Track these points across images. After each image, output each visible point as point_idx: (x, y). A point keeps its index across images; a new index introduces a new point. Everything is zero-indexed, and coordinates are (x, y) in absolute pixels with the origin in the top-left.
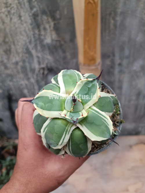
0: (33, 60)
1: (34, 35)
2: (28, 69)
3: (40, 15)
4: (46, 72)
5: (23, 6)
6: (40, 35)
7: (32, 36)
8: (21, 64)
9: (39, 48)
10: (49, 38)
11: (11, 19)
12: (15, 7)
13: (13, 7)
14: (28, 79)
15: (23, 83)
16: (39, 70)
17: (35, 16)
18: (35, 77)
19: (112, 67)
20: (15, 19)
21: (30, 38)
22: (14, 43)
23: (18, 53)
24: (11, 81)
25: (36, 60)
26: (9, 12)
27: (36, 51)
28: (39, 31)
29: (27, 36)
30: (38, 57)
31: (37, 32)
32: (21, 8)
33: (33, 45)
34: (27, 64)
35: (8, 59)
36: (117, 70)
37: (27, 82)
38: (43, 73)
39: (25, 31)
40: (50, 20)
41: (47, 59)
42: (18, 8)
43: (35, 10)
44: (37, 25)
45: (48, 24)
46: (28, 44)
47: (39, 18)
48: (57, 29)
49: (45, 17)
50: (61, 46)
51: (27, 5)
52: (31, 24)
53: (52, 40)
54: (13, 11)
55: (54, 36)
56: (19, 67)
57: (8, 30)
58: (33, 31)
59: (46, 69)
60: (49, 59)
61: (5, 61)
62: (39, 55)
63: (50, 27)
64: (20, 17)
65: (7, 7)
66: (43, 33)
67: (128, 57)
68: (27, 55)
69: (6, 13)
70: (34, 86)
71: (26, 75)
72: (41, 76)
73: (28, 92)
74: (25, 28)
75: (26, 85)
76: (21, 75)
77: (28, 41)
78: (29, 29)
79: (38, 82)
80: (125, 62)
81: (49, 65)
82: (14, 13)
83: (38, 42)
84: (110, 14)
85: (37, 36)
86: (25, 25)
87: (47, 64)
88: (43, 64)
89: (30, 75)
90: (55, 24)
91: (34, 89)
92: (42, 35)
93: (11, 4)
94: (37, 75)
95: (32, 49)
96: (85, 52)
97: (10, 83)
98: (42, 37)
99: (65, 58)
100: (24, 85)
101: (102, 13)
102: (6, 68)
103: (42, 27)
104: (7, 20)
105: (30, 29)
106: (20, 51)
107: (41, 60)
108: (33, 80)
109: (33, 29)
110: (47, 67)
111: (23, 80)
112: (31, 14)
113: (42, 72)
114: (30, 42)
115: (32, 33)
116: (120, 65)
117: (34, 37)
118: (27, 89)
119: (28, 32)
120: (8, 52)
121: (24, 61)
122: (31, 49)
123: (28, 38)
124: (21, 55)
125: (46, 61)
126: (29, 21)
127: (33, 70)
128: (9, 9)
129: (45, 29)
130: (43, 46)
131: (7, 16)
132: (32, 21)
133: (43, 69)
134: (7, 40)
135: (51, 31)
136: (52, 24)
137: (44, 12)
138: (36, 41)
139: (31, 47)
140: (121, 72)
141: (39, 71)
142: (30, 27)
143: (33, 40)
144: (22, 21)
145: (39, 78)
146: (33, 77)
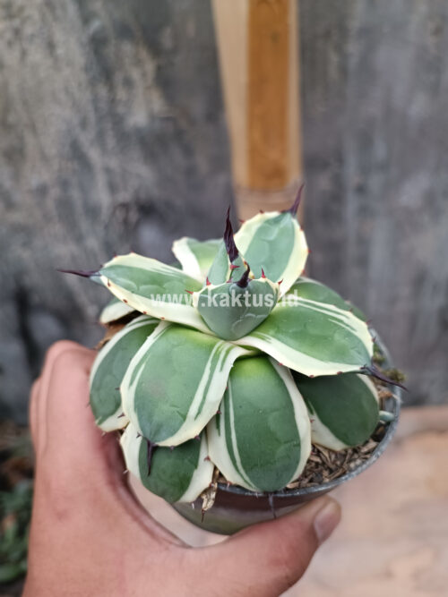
1: (95, 100)
2: (80, 210)
3: (113, 42)
5: (59, 12)
6: (113, 101)
7: (90, 108)
8: (55, 192)
9: (111, 142)
10: (142, 110)
11: (24, 53)
12: (36, 15)
13: (29, 17)
14: (80, 239)
16: (111, 209)
17: (97, 44)
18: (101, 231)
20: (37, 55)
22: (33, 128)
23: (45, 158)
24: (26, 245)
25: (101, 181)
26: (17, 32)
28: (111, 88)
29: (75, 105)
30: (108, 171)
31: (103, 91)
32: (56, 19)
33: (93, 134)
34: (75, 194)
35: (17, 176)
39: (67, 90)
40: (144, 54)
41: (138, 176)
42: (43, 19)
43: (96, 25)
44: (103, 70)
45: (139, 69)
46: (78, 130)
47: (110, 50)
48: (164, 82)
49: (127, 48)
50: (179, 135)
51: (72, 10)
52: (87, 69)
53: (152, 117)
54: (28, 30)
55: (158, 104)
56: (50, 204)
57: (13, 89)
58: (92, 91)
59: (134, 208)
60: (142, 176)
61: (8, 184)
63: (144, 75)
64: (51, 46)
65: (10, 16)
66: (121, 94)
68: (76, 166)
69: (9, 35)
72: (119, 228)
74: (67, 81)
76: (57, 228)
77: (76, 121)
78: (80, 85)
81: (143, 196)
82: (33, 36)
83: (109, 126)
84: (327, 35)
85: (103, 105)
86: (67, 72)
87: (137, 192)
88: (125, 190)
89: (84, 225)
90: (159, 69)
92: (119, 102)
93: (21, 9)
94: (107, 227)
95: (91, 146)
96: (254, 152)
97: (22, 254)
98: (121, 110)
99: (190, 172)
101: (302, 32)
102: (10, 206)
103: (118, 77)
104: (12, 58)
105: (84, 85)
106: (52, 151)
107: (118, 180)
108: (94, 243)
109: (92, 83)
111: (65, 242)
112: (85, 39)
114: (84, 124)
115: (88, 95)
117: (96, 109)
119: (78, 94)
120: (15, 155)
121: (65, 185)
122: (86, 148)
123: (77, 113)
124: (55, 165)
125: (135, 183)
126: (81, 61)
128: (16, 22)
129: (128, 83)
130: (123, 137)
131: (10, 44)
132: (88, 60)
134: (11, 119)
135: (148, 88)
136: (150, 67)
137: (124, 32)
138: (100, 119)
139: (86, 139)
142: (83, 77)
143: (92, 117)
144: (56, 60)
145: (113, 237)
146: (95, 233)
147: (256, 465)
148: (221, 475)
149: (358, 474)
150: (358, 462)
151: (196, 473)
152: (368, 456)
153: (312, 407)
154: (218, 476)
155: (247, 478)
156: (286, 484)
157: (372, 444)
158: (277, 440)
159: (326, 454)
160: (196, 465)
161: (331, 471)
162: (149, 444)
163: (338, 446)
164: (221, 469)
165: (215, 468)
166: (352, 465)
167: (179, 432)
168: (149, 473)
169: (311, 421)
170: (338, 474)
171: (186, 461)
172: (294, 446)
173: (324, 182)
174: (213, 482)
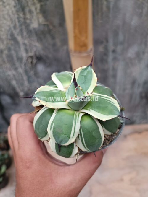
0: (19, 47)
1: (18, 18)
2: (15, 58)
4: (35, 61)
6: (25, 19)
7: (17, 20)
8: (6, 52)
10: (36, 22)
14: (16, 69)
15: (11, 73)
16: (26, 58)
18: (23, 66)
19: (106, 54)
21: (14, 23)
23: (1, 40)
25: (22, 48)
27: (22, 37)
28: (24, 14)
29: (11, 19)
30: (25, 44)
31: (21, 15)
33: (18, 30)
36: (111, 56)
37: (14, 72)
38: (32, 62)
39: (8, 14)
41: (35, 46)
44: (21, 7)
46: (12, 29)
52: (15, 7)
53: (39, 24)
58: (17, 14)
59: (34, 58)
60: (37, 46)
62: (26, 42)
66: (28, 16)
67: (122, 43)
68: (12, 42)
70: (22, 77)
71: (13, 64)
72: (30, 65)
73: (17, 83)
74: (8, 10)
75: (14, 75)
76: (7, 65)
77: (12, 26)
78: (12, 12)
79: (26, 72)
80: (119, 49)
81: (37, 54)
83: (24, 27)
85: (22, 20)
86: (7, 7)
87: (35, 52)
88: (31, 52)
89: (17, 64)
91: (23, 79)
92: (27, 19)
94: (25, 64)
95: (18, 35)
98: (28, 21)
100: (12, 76)
103: (27, 9)
105: (14, 12)
106: (4, 37)
107: (28, 48)
108: (21, 70)
109: (17, 11)
110: (35, 55)
111: (10, 70)
113: (30, 60)
114: (15, 27)
115: (16, 16)
116: (114, 51)
117: (19, 21)
118: (16, 79)
119: (12, 16)
122: (16, 35)
123: (12, 23)
124: (5, 42)
125: (34, 49)
126: (13, 3)
127: (20, 59)
129: (31, 12)
130: (29, 32)
132: (15, 3)
133: (32, 57)
138: (21, 25)
139: (16, 33)
140: (115, 59)
141: (27, 60)
142: (13, 9)
143: (18, 24)
145: (28, 68)
146: (21, 67)
147: (90, 146)
148: (80, 149)
149: (116, 141)
150: (115, 136)
151: (73, 150)
152: (118, 134)
153: (103, 125)
154: (79, 150)
155: (88, 149)
156: (98, 148)
157: (118, 130)
158: (95, 138)
159: (107, 136)
160: (73, 148)
161: (108, 141)
162: (59, 145)
163: (110, 133)
164: (80, 147)
165: (78, 148)
166: (114, 137)
167: (69, 141)
168: (60, 152)
169: (103, 130)
170: (110, 141)
171: (70, 148)
172: (100, 139)
173: (101, 49)
174: (78, 152)
